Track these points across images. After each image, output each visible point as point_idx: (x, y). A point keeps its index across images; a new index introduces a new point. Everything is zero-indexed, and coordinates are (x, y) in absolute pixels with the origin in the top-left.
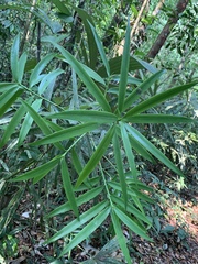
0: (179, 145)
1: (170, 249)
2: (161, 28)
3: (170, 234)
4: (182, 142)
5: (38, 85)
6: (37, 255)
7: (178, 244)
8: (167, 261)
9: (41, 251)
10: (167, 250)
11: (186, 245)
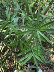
0: (51, 39)
1: (48, 68)
2: (47, 7)
3: (48, 64)
4: (52, 39)
5: (13, 21)
6: (12, 68)
7: (51, 67)
8: (47, 71)
9: (13, 67)
10: (47, 68)
11: (53, 67)
